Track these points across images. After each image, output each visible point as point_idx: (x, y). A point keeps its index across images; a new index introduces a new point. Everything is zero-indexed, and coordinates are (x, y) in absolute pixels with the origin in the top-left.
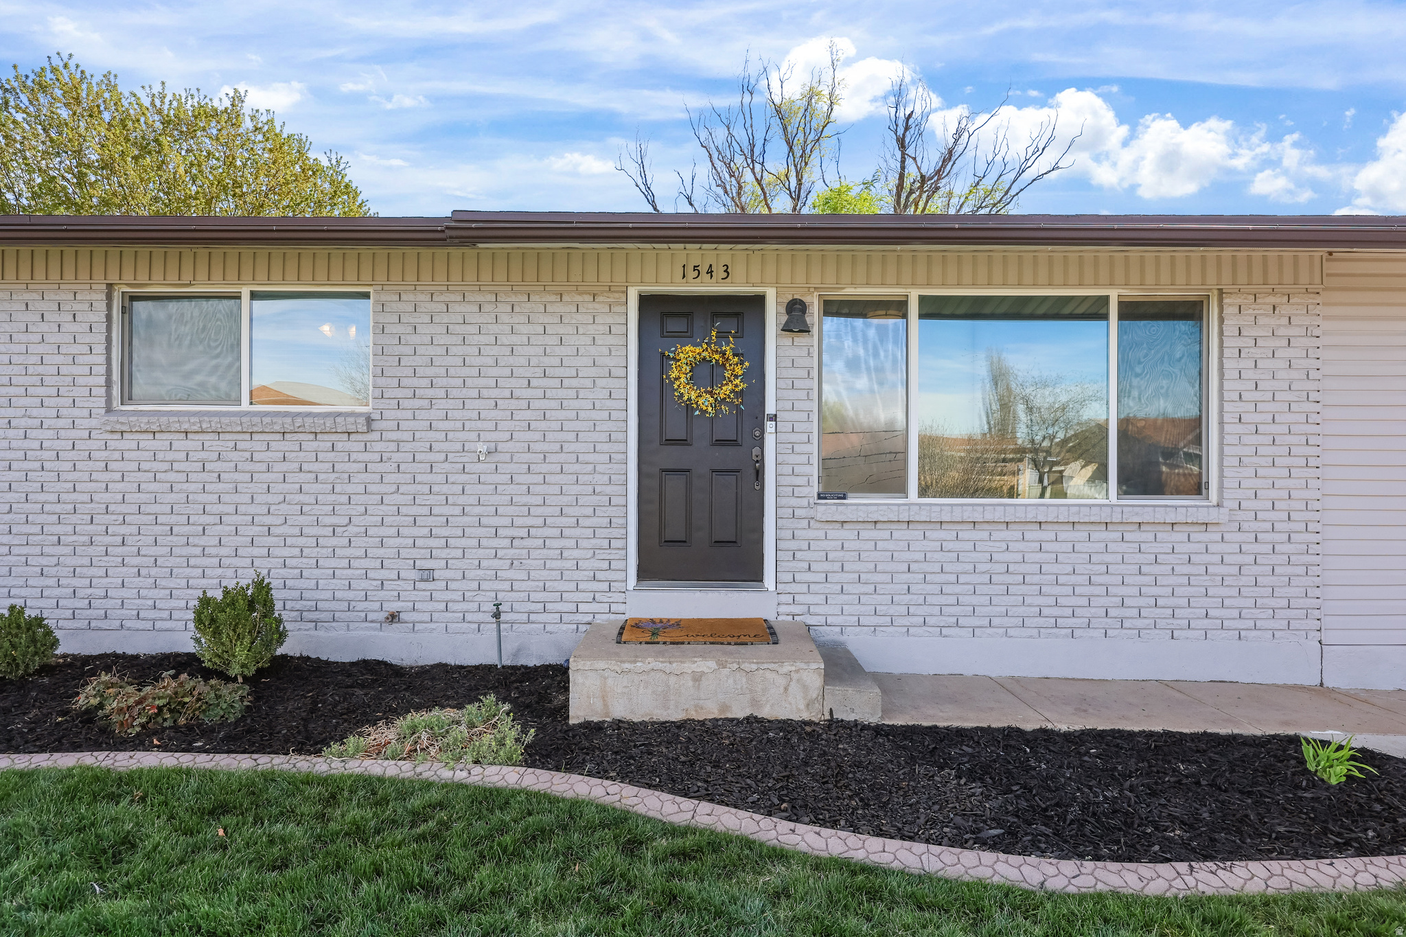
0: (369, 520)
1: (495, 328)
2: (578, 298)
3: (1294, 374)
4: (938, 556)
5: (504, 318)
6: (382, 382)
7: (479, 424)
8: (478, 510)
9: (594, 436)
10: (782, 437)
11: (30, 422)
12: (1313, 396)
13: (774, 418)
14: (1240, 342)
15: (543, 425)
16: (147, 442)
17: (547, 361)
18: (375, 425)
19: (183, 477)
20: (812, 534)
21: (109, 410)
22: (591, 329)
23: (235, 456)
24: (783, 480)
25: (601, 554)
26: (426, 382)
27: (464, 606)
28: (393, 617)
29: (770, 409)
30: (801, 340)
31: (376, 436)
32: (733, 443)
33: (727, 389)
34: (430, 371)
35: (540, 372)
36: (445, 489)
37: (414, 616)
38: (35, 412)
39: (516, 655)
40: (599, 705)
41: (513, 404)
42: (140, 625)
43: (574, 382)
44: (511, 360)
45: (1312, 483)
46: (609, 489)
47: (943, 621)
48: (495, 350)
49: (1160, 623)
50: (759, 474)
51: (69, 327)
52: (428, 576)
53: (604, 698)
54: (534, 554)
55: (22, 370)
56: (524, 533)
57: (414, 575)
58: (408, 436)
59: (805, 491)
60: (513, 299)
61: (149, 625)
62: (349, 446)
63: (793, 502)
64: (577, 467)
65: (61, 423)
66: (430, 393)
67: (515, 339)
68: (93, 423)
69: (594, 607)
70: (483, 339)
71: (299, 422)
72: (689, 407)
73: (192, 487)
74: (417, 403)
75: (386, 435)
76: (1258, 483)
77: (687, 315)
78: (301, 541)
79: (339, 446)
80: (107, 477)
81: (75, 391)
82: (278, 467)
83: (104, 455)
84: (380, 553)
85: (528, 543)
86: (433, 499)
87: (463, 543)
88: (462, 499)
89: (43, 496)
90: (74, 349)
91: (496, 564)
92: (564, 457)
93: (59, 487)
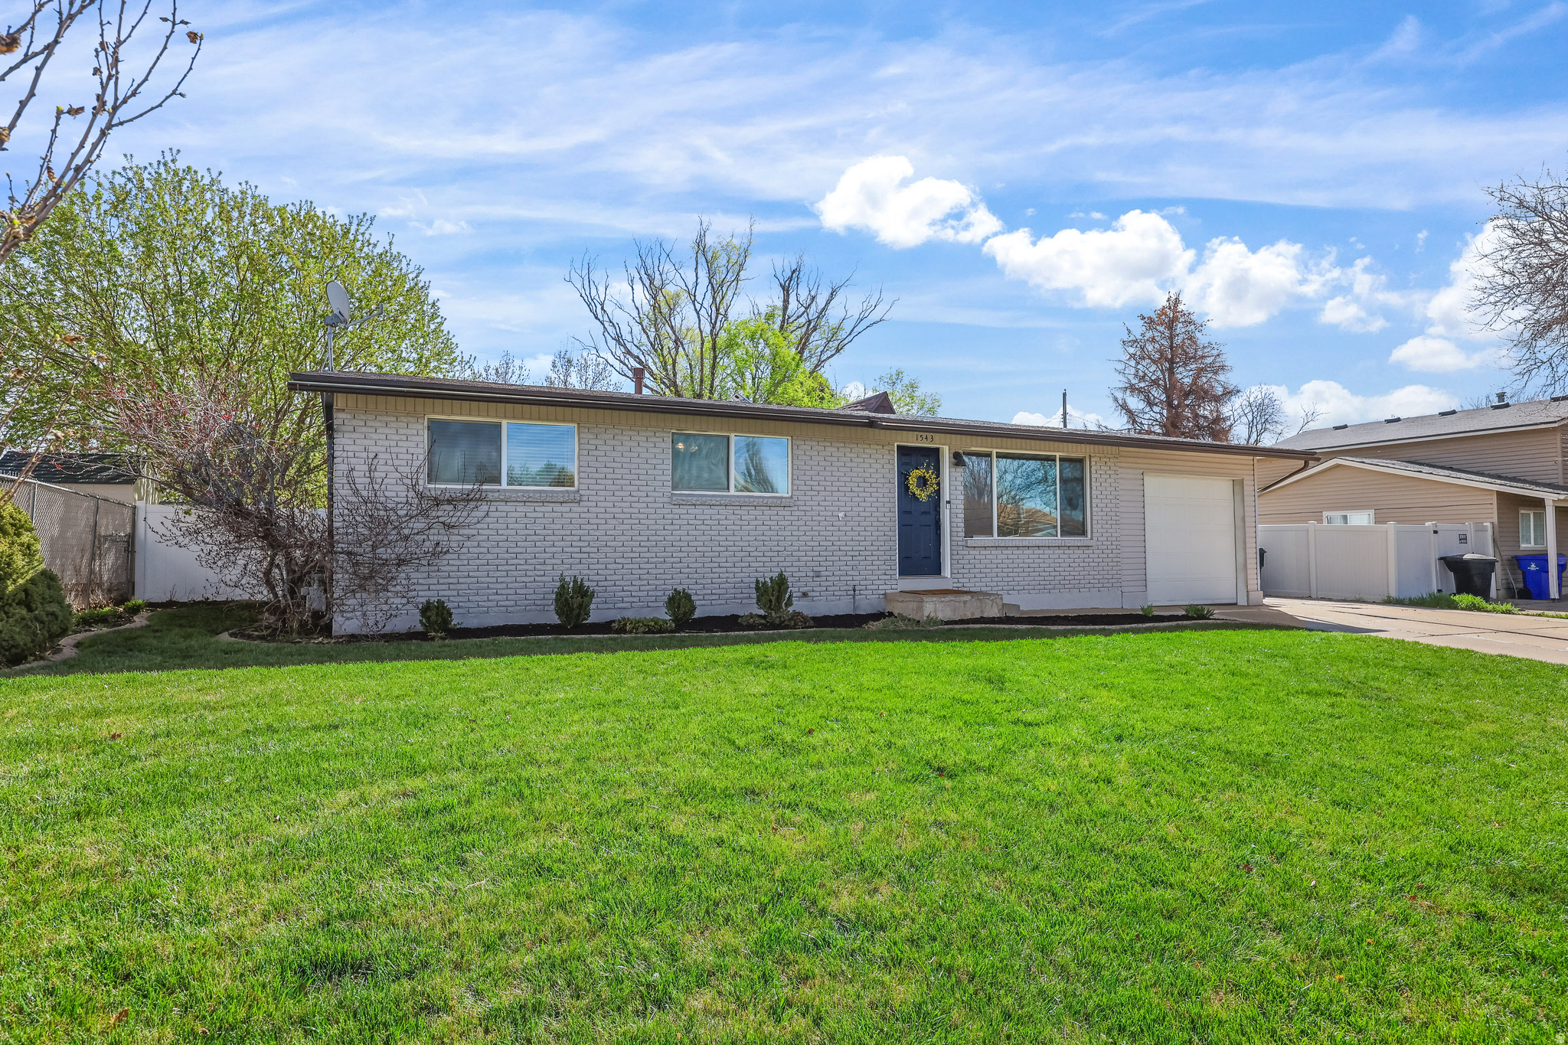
0: (793, 548)
1: (844, 459)
2: (877, 447)
3: (1111, 489)
5: (848, 454)
6: (795, 482)
7: (838, 503)
9: (884, 510)
10: (952, 511)
11: (633, 499)
12: (1117, 497)
13: (949, 502)
14: (1096, 476)
15: (864, 504)
16: (692, 510)
17: (865, 475)
18: (795, 503)
19: (709, 528)
20: (963, 552)
21: (672, 494)
22: (882, 461)
23: (733, 517)
24: (953, 529)
25: (887, 563)
26: (816, 483)
27: (834, 588)
28: (805, 595)
29: (947, 499)
30: (958, 469)
31: (796, 508)
32: (929, 513)
33: (930, 490)
34: (818, 478)
35: (862, 480)
36: (825, 533)
37: (814, 594)
38: (636, 494)
41: (852, 494)
43: (876, 485)
44: (851, 474)
45: (1118, 531)
48: (845, 469)
50: (939, 527)
52: (818, 575)
55: (628, 471)
56: (857, 553)
57: (811, 574)
58: (809, 508)
59: (960, 534)
62: (784, 513)
63: (956, 539)
64: (878, 523)
65: (649, 499)
66: (818, 488)
67: (852, 464)
68: (665, 500)
69: (885, 587)
70: (839, 464)
72: (916, 498)
73: (713, 533)
74: (812, 493)
75: (800, 508)
76: (1103, 531)
78: (764, 559)
79: (780, 513)
80: (672, 527)
81: (656, 483)
82: (752, 523)
83: (671, 516)
84: (798, 564)
85: (859, 558)
86: (820, 538)
87: (833, 558)
88: (832, 538)
89: (640, 538)
90: (654, 461)
91: (846, 568)
92: (872, 519)
93: (648, 532)
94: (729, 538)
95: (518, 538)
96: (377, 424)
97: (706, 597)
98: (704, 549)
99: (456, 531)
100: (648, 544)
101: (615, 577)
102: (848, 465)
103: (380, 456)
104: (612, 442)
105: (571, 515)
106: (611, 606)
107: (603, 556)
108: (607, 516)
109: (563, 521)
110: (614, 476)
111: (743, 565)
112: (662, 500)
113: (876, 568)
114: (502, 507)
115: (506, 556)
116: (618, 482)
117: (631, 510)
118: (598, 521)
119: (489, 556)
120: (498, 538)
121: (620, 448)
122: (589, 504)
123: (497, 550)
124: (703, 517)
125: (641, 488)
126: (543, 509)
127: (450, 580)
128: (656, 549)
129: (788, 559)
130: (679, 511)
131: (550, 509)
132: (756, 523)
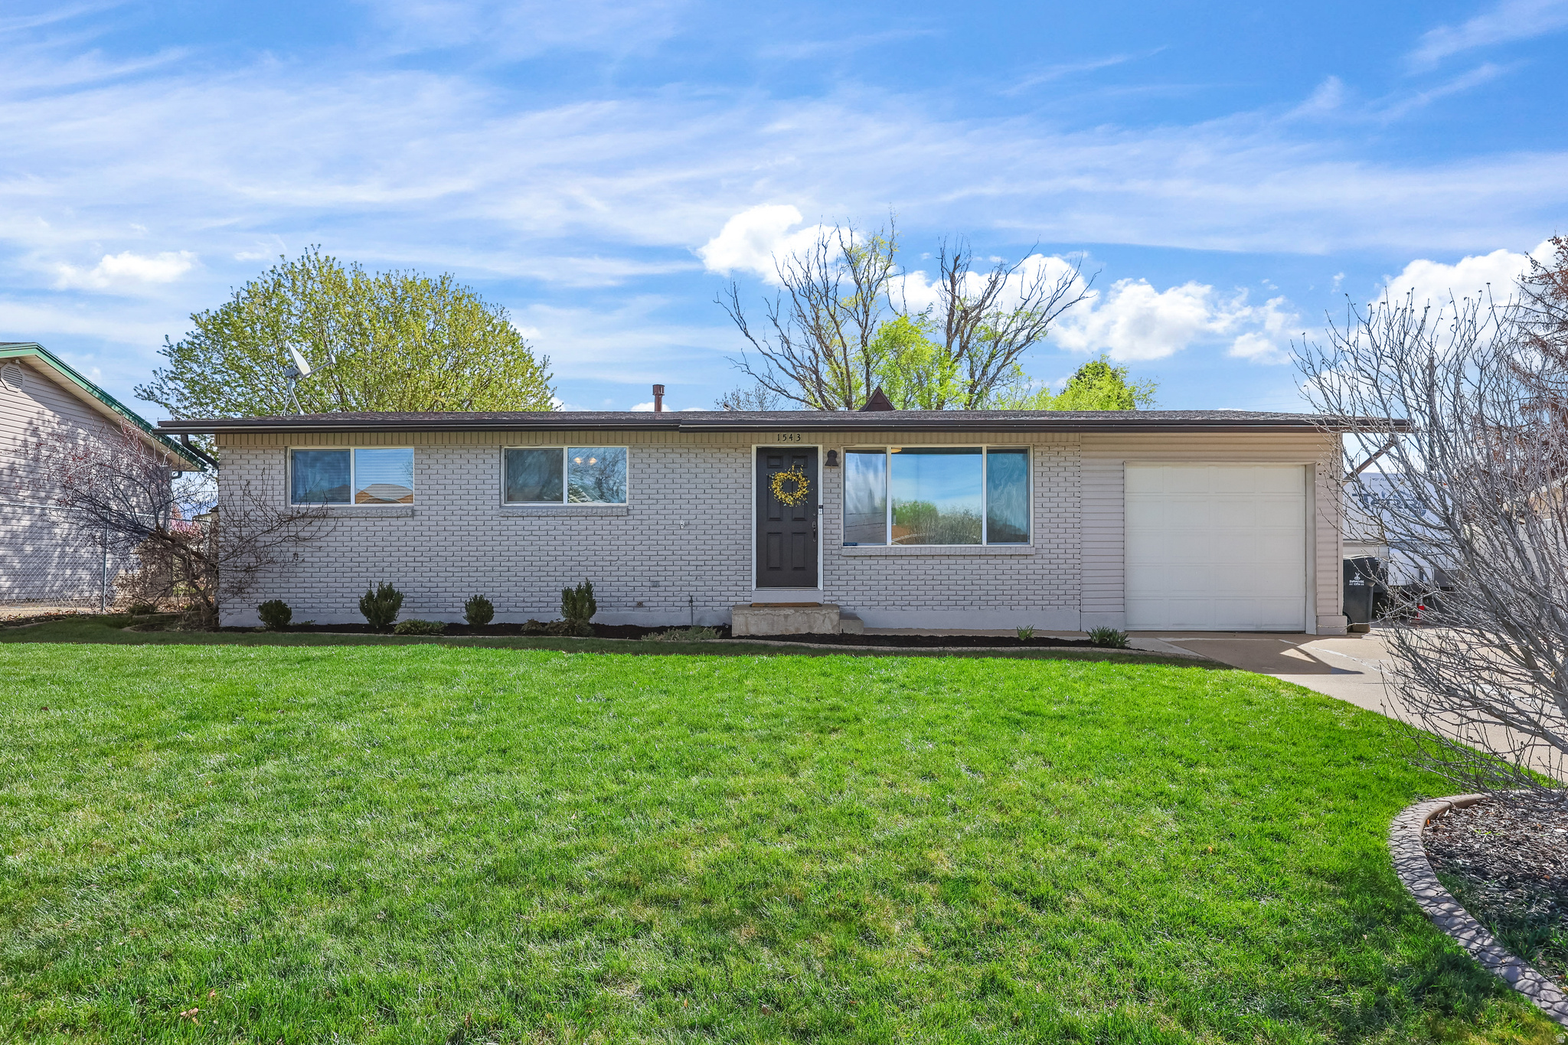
0: (627, 558)
1: (688, 465)
2: (728, 451)
3: (1068, 484)
4: (900, 572)
5: (693, 460)
6: (633, 491)
7: (680, 511)
8: (680, 552)
9: (736, 517)
10: (826, 516)
11: (463, 512)
12: (1077, 494)
13: (822, 507)
14: (1042, 469)
15: (711, 511)
16: (520, 521)
17: (713, 481)
18: (631, 512)
19: (537, 538)
20: (840, 562)
21: (501, 506)
22: (734, 465)
23: (563, 528)
24: (827, 537)
25: (739, 573)
26: (655, 491)
27: (674, 599)
28: (640, 605)
29: (820, 503)
30: (835, 470)
31: (631, 517)
32: (802, 519)
33: (799, 493)
34: (657, 486)
35: (709, 486)
36: (664, 542)
37: (650, 604)
38: (465, 507)
39: (700, 620)
40: (744, 629)
41: (697, 501)
42: (516, 610)
43: (726, 491)
44: (696, 480)
45: (1076, 536)
46: (743, 542)
47: (902, 603)
48: (688, 476)
49: (1006, 603)
50: (816, 534)
51: (481, 466)
52: (656, 584)
53: (747, 626)
54: (707, 573)
55: (458, 487)
56: (702, 563)
57: (649, 584)
58: (646, 517)
59: (837, 542)
60: (697, 451)
61: (521, 610)
62: (618, 522)
63: (832, 547)
64: (727, 532)
65: (478, 512)
66: (657, 496)
67: (697, 470)
68: (494, 512)
69: (736, 599)
70: (682, 470)
71: (595, 511)
72: (781, 502)
73: (542, 543)
74: (651, 502)
75: (636, 517)
76: (1051, 536)
77: (780, 457)
78: (595, 568)
79: (613, 522)
80: (500, 538)
81: (485, 497)
82: (583, 533)
83: (499, 528)
84: (633, 573)
85: (704, 568)
86: (658, 548)
87: (673, 568)
88: (672, 548)
89: (469, 548)
90: (484, 477)
91: (689, 578)
92: (721, 527)
93: (477, 543)
94: (558, 548)
95: (360, 549)
96: (250, 457)
97: (534, 605)
98: (532, 558)
99: (309, 544)
100: (477, 554)
101: (446, 584)
102: (693, 471)
103: (252, 483)
104: (444, 461)
105: (406, 528)
106: (442, 610)
107: (435, 564)
108: (439, 528)
109: (399, 534)
110: (446, 492)
111: (573, 574)
112: (490, 512)
113: (725, 578)
114: (347, 522)
115: (350, 564)
116: (450, 497)
117: (461, 523)
118: (430, 533)
119: (336, 565)
120: (344, 549)
121: (451, 466)
122: (422, 518)
123: (343, 560)
124: (531, 528)
125: (471, 502)
126: (381, 523)
127: (305, 585)
128: (484, 559)
129: (621, 568)
130: (508, 523)
131: (387, 523)
132: (587, 533)
